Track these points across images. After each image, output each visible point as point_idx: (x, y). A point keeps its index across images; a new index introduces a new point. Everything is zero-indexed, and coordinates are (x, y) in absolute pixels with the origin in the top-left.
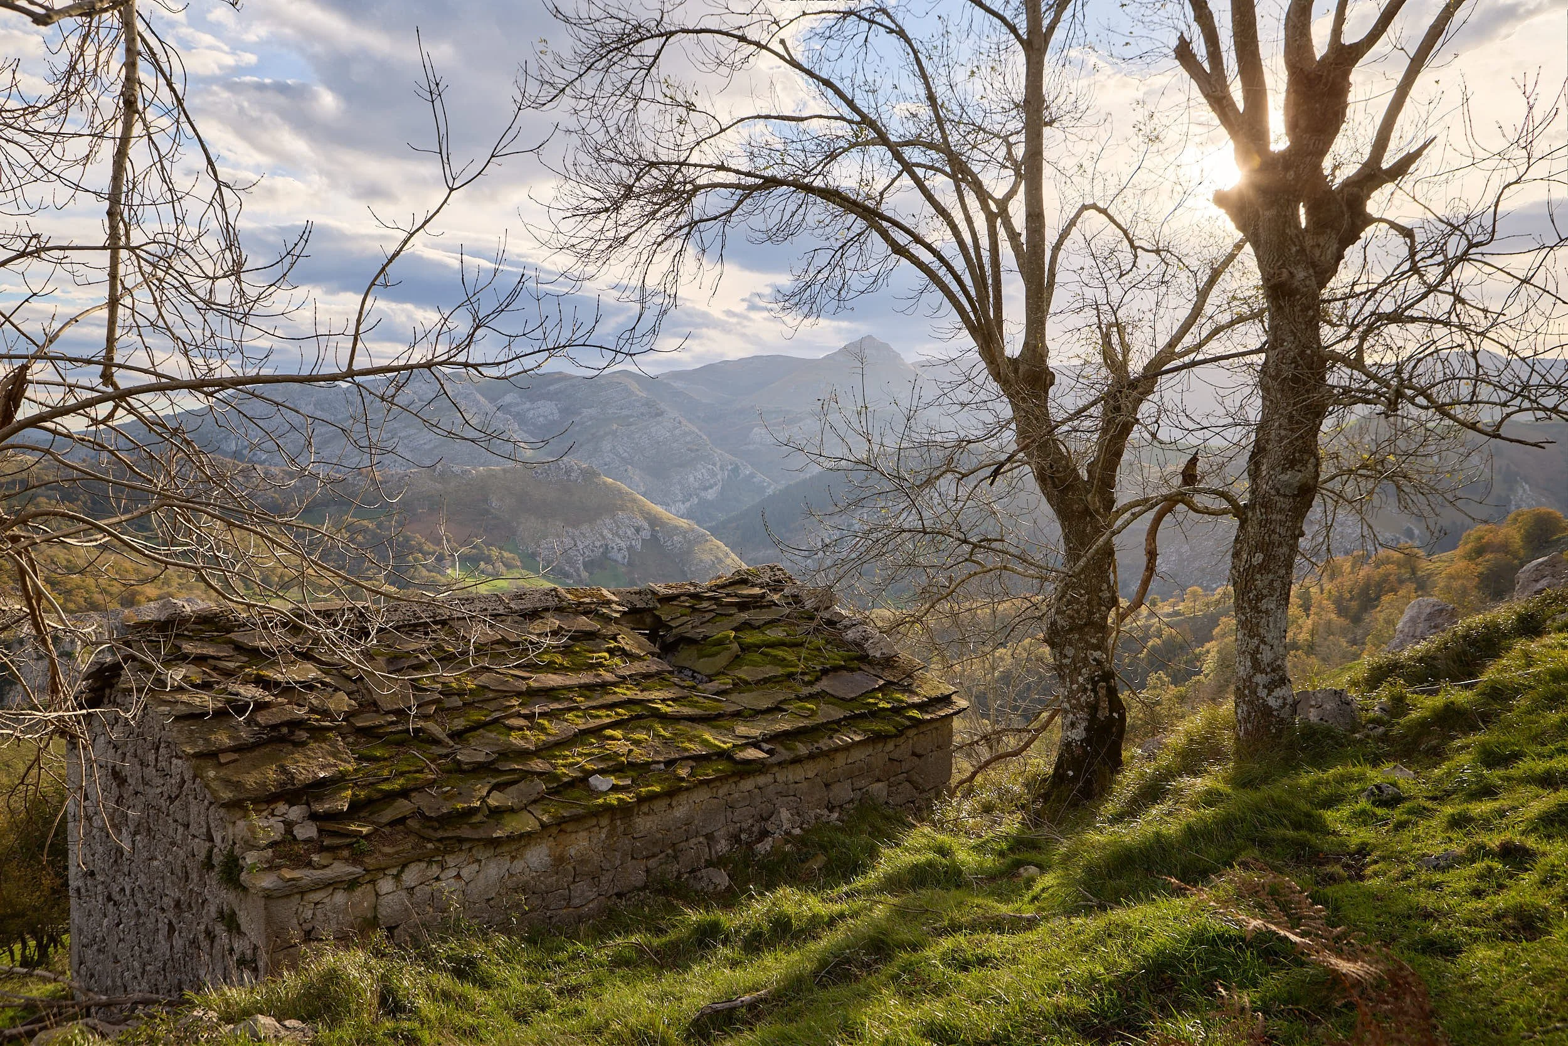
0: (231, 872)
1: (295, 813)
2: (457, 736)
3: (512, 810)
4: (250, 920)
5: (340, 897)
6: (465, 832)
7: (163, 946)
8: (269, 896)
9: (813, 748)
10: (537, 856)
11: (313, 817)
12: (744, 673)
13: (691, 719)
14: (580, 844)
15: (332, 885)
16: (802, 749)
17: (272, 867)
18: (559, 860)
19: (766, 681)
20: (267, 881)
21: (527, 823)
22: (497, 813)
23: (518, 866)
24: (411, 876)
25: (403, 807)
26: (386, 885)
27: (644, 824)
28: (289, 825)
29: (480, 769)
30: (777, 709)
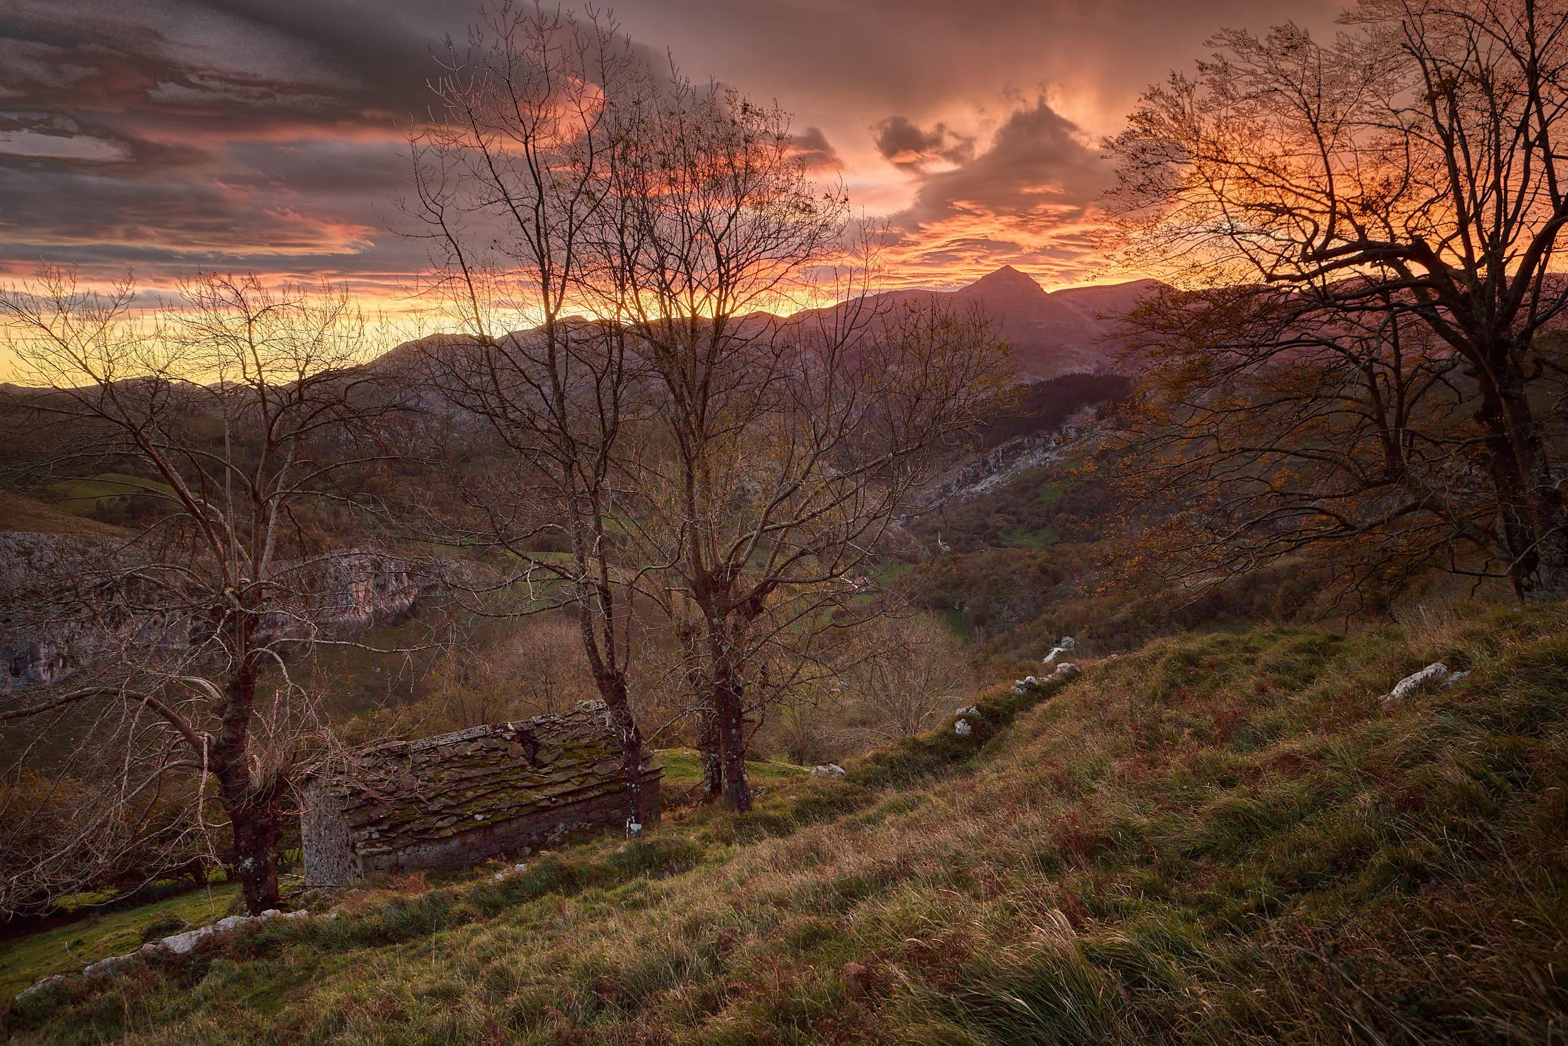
0: (354, 847)
1: (373, 829)
2: (430, 800)
3: (444, 828)
4: (359, 862)
5: (385, 857)
6: (426, 836)
7: (336, 870)
8: (364, 856)
9: (575, 799)
10: (455, 843)
11: (378, 831)
12: (559, 764)
13: (529, 788)
14: (472, 838)
15: (383, 853)
16: (570, 799)
17: (365, 847)
18: (464, 844)
19: (568, 767)
20: (363, 852)
21: (449, 833)
22: (439, 829)
23: (447, 847)
24: (409, 850)
25: (408, 827)
26: (400, 853)
27: (499, 831)
28: (370, 833)
29: (435, 813)
30: (568, 781)
